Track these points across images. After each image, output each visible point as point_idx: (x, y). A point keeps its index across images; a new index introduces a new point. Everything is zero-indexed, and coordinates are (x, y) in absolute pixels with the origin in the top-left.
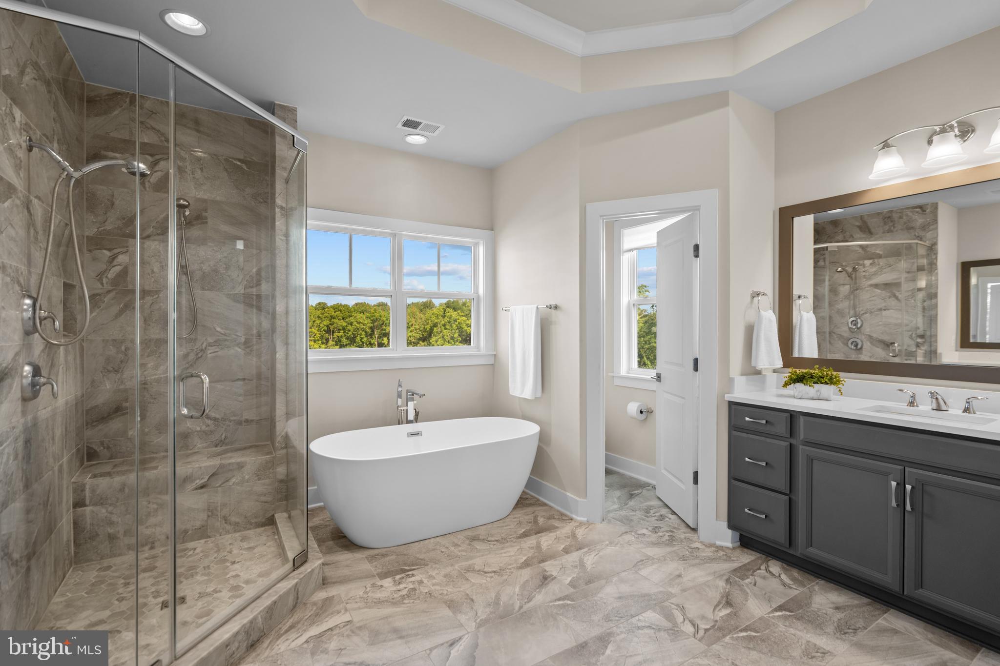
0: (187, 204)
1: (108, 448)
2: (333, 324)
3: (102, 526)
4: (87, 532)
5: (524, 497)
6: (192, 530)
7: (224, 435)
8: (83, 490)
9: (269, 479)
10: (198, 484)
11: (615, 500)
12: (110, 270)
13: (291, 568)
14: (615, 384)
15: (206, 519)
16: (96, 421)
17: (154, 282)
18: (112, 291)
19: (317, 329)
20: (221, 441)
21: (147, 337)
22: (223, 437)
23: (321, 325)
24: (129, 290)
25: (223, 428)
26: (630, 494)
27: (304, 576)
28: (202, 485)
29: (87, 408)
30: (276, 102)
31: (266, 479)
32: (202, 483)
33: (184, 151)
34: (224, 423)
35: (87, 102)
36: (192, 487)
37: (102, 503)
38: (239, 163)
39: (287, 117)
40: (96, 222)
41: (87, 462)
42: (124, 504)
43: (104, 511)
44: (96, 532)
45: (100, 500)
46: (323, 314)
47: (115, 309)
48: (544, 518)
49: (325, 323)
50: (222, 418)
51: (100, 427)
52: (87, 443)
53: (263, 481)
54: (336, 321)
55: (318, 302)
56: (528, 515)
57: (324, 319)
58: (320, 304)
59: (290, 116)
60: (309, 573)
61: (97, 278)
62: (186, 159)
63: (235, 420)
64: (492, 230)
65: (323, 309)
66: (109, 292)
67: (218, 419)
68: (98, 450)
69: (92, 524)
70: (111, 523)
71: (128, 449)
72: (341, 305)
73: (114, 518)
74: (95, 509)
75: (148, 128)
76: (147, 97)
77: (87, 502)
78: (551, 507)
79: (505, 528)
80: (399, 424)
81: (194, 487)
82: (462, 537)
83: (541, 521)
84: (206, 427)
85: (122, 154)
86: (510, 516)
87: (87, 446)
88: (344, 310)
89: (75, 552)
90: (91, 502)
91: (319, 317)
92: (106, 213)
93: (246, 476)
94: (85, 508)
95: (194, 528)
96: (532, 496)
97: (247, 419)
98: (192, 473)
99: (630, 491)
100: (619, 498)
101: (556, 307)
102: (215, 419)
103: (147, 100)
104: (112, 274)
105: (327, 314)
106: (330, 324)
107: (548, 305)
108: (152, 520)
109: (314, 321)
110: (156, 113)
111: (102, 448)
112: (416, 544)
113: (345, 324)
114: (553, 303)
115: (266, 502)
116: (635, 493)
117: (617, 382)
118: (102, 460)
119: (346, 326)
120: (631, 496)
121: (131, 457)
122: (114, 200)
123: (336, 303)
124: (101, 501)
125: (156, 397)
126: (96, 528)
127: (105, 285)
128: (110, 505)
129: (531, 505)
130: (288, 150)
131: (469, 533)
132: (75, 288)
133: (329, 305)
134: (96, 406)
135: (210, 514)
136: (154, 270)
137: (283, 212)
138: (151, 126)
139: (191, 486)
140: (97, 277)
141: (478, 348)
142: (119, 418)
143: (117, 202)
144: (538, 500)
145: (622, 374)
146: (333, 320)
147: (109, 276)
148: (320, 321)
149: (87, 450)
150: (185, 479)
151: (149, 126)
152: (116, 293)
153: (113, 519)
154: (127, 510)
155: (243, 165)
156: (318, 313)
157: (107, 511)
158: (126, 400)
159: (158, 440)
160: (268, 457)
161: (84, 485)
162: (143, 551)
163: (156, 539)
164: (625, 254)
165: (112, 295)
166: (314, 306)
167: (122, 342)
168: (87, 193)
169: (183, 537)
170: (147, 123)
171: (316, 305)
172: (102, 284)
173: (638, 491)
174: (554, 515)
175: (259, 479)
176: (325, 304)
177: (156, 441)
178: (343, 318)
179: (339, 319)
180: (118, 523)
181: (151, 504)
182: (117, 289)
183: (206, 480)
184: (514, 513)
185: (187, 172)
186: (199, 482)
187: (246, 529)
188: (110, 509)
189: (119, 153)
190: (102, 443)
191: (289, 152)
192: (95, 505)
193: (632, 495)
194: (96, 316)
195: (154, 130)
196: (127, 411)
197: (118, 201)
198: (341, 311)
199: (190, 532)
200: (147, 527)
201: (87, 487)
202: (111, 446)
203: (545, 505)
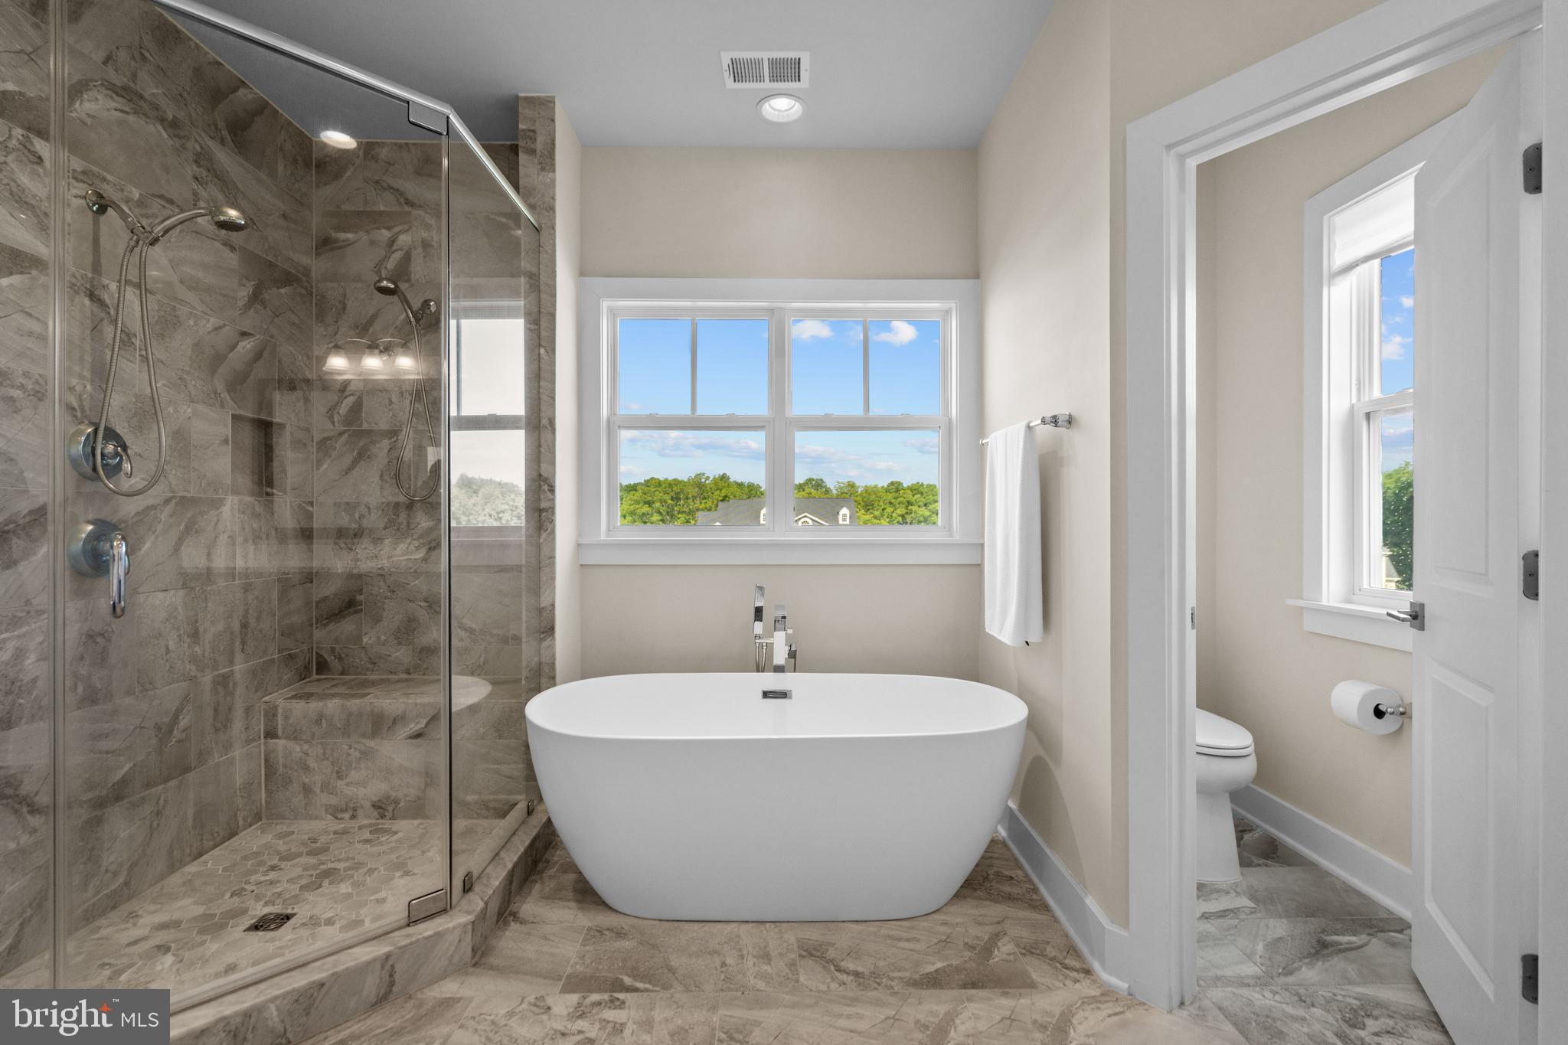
0: (393, 286)
1: (340, 658)
2: (911, 513)
3: (297, 770)
4: (280, 775)
5: (1007, 873)
6: (405, 801)
7: (483, 656)
8: (275, 715)
9: (516, 739)
10: (413, 730)
11: (1260, 947)
12: (342, 402)
13: (402, 919)
14: (1306, 628)
15: (423, 788)
16: (327, 619)
17: (392, 418)
18: (344, 432)
19: (887, 520)
20: (480, 665)
21: (384, 500)
22: (482, 659)
23: (894, 515)
24: (363, 430)
25: (481, 645)
26: (1319, 942)
27: (411, 944)
28: (418, 733)
29: (317, 599)
30: (521, 95)
31: (510, 739)
32: (417, 731)
33: (429, 214)
34: (483, 637)
35: (316, 166)
36: (406, 734)
37: (296, 737)
38: (504, 220)
39: (537, 116)
40: (326, 335)
41: (317, 674)
42: (321, 743)
43: (298, 749)
44: (289, 778)
45: (293, 733)
46: (896, 498)
47: (348, 459)
48: (1017, 946)
49: (899, 511)
50: (481, 630)
51: (331, 627)
52: (318, 648)
53: (505, 741)
54: (914, 508)
55: (890, 482)
56: (981, 924)
57: (898, 506)
58: (892, 483)
59: (542, 113)
60: (426, 938)
61: (328, 415)
62: (432, 225)
63: (498, 635)
64: (977, 276)
65: (897, 490)
66: (341, 434)
67: (475, 630)
68: (329, 660)
69: (285, 766)
70: (306, 768)
71: (363, 663)
72: (922, 485)
73: (312, 763)
74: (291, 744)
75: (385, 189)
76: (383, 143)
77: (280, 733)
78: (1056, 920)
79: (902, 944)
80: (758, 671)
81: (408, 733)
82: (793, 939)
83: (1005, 949)
84: (459, 641)
85: (356, 233)
86: (936, 916)
87: (317, 653)
88: (926, 493)
89: (266, 801)
90: (283, 733)
91: (891, 503)
92: (337, 322)
93: (481, 729)
94: (277, 740)
95: (407, 799)
96: (1026, 875)
97: (515, 635)
98: (405, 711)
99: (1323, 931)
100: (1274, 944)
101: (1070, 421)
102: (471, 631)
103: (383, 147)
104: (343, 409)
105: (901, 499)
106: (907, 513)
107: (1049, 415)
108: (354, 776)
109: (884, 509)
110: (393, 165)
111: (333, 658)
112: (696, 926)
113: (927, 513)
114: (1063, 411)
115: (510, 777)
116: (1338, 944)
117: (1310, 623)
118: (333, 674)
119: (930, 516)
120: (1321, 949)
121: (365, 675)
122: (346, 302)
123: (915, 483)
124: (295, 736)
125: (395, 589)
126: (290, 772)
127: (336, 424)
128: (305, 743)
129: (1009, 898)
130: (538, 174)
131: (813, 934)
132: (285, 427)
133: (905, 485)
134: (325, 597)
135: (429, 780)
136: (393, 400)
137: (533, 282)
138: (389, 186)
139: (403, 732)
140: (327, 413)
141: (949, 530)
142: (352, 617)
143: (349, 304)
144: (1035, 890)
145: (1324, 602)
146: (910, 507)
147: (341, 411)
148: (892, 509)
149: (317, 659)
150: (395, 719)
151: (385, 185)
152: (349, 435)
153: (308, 763)
154: (324, 754)
155: (511, 221)
156: (890, 497)
157: (301, 750)
158: (360, 591)
159: (397, 654)
160: (513, 701)
161: (275, 707)
162: (342, 819)
163: (359, 805)
164: (1338, 280)
165: (344, 437)
166: (885, 486)
167: (355, 507)
168: (316, 296)
169: (394, 810)
170: (384, 181)
171: (888, 486)
172: (333, 423)
173: (1353, 939)
174: (1048, 943)
175: (500, 737)
176: (899, 484)
177: (394, 656)
178: (925, 505)
179: (919, 506)
180: (314, 769)
181: (352, 750)
182: (349, 430)
183: (423, 726)
184: (952, 909)
185: (433, 246)
186: (414, 727)
187: (479, 816)
188: (306, 747)
189: (352, 233)
190: (333, 650)
191: (541, 177)
192: (288, 738)
193: (1324, 945)
194: (327, 469)
195: (392, 191)
196: (360, 607)
197: (350, 302)
198: (922, 494)
199: (402, 804)
200: (347, 784)
201: (280, 711)
202: (343, 656)
203: (1045, 907)
